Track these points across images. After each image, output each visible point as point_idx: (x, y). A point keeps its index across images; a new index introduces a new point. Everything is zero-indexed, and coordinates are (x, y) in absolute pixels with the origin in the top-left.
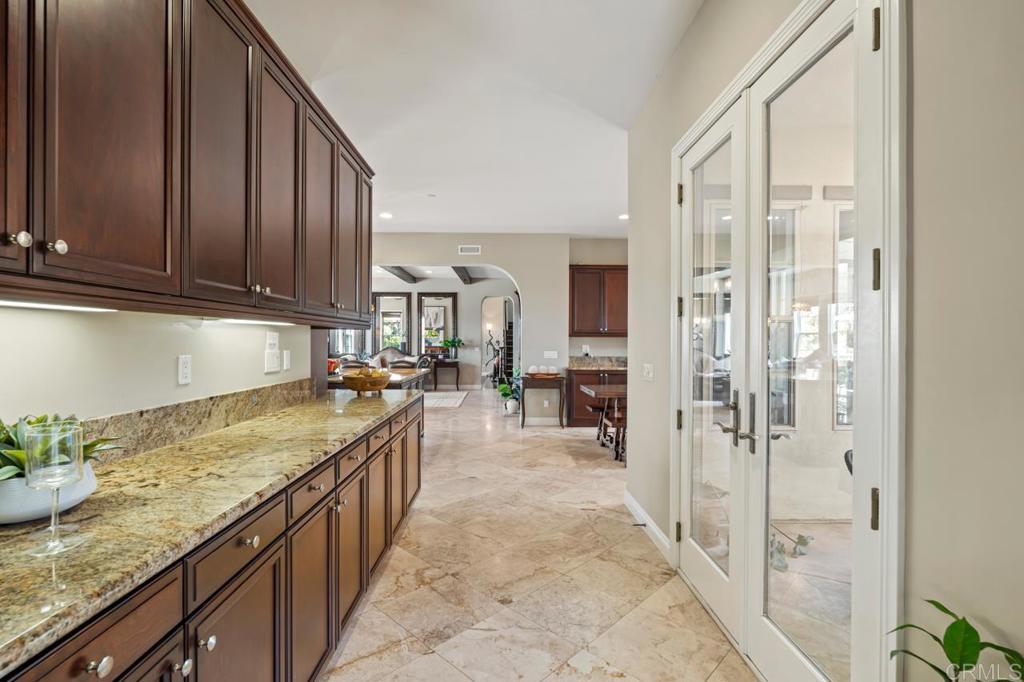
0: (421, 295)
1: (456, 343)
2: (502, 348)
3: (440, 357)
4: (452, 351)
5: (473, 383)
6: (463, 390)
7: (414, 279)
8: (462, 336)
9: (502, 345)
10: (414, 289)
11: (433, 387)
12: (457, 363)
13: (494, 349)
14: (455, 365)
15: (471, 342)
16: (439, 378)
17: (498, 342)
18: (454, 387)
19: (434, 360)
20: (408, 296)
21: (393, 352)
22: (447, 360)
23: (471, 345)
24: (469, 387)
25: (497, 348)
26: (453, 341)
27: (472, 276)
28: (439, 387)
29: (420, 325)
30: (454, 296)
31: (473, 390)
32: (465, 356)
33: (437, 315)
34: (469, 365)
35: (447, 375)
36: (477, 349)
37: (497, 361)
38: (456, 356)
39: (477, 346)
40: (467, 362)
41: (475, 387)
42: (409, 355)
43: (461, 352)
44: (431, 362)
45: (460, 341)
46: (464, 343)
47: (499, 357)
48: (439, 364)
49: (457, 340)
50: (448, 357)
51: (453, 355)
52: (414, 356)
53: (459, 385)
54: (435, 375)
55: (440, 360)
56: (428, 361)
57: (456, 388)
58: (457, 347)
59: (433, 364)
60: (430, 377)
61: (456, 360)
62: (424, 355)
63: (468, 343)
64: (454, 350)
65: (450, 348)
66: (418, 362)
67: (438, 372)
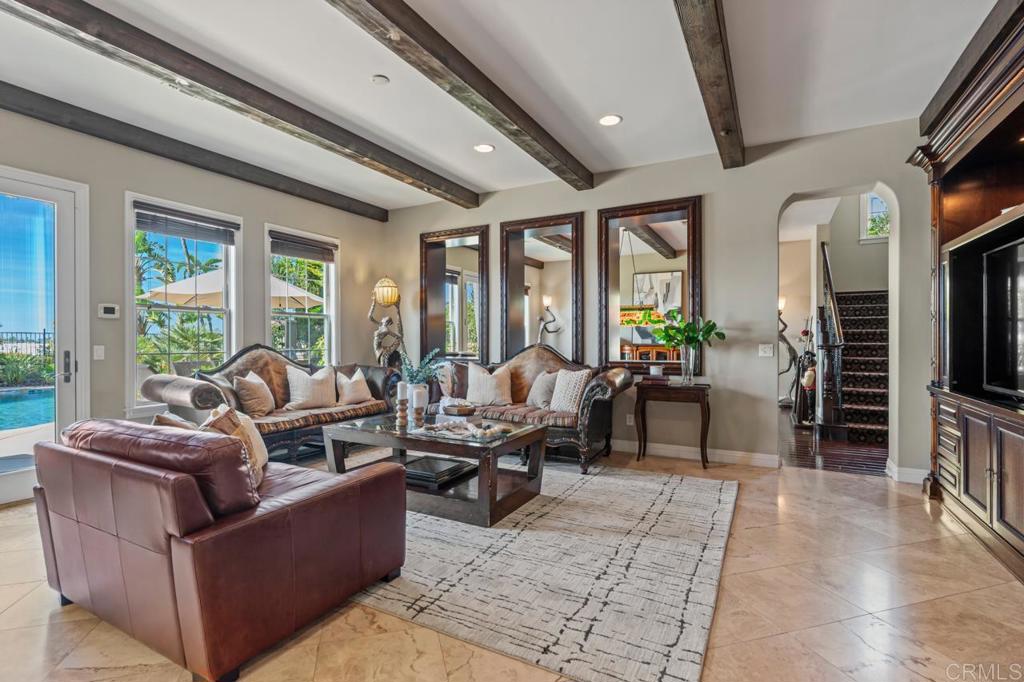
0: (605, 215)
1: (697, 334)
3: (654, 371)
4: (689, 357)
5: (751, 448)
6: (723, 467)
7: (590, 177)
8: (718, 312)
10: (591, 202)
11: (637, 443)
12: (702, 389)
14: (698, 396)
15: (746, 328)
16: (652, 424)
18: (694, 453)
19: (638, 379)
20: (577, 220)
21: (540, 357)
22: (675, 380)
23: (745, 339)
24: (736, 456)
26: (691, 327)
28: (654, 448)
30: (692, 208)
31: (750, 468)
32: (723, 368)
33: (668, 285)
34: (735, 396)
35: (672, 425)
36: (765, 352)
37: (810, 376)
38: (699, 371)
39: (764, 343)
40: (731, 386)
41: (760, 459)
42: (578, 362)
43: (713, 358)
44: (626, 385)
45: (711, 327)
46: (724, 332)
47: (814, 371)
48: (652, 392)
49: (702, 324)
50: (676, 370)
51: (691, 367)
52: (588, 367)
53: (709, 451)
54: (641, 414)
55: (655, 379)
56: (612, 383)
57: (700, 458)
58: (701, 344)
59: (633, 389)
60: (631, 421)
61: (701, 380)
62: (616, 365)
63: (735, 334)
64: (692, 352)
65: (682, 348)
66: (586, 386)
67: (648, 409)
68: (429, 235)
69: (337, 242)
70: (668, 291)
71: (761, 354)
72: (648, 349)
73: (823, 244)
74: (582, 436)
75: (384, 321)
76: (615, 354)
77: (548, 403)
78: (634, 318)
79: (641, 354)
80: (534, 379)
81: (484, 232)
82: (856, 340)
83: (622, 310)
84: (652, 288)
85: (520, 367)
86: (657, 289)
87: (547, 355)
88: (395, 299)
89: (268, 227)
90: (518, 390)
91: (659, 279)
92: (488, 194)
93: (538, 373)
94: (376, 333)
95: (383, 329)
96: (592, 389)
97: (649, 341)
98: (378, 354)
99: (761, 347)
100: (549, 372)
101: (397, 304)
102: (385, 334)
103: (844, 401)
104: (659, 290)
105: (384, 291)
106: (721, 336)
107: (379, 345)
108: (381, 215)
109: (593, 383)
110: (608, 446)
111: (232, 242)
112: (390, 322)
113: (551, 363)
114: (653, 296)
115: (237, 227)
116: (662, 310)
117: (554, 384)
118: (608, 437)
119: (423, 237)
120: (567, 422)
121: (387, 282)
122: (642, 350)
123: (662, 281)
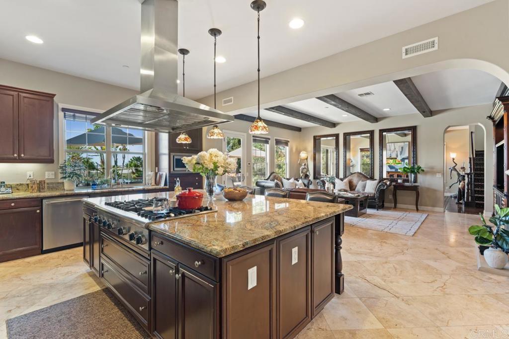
0: (381, 131)
1: (415, 170)
2: (468, 174)
3: (399, 181)
4: (412, 177)
5: (434, 206)
6: (423, 211)
7: (376, 120)
8: (422, 163)
9: (468, 171)
10: (376, 127)
11: (393, 205)
12: (416, 187)
13: (459, 174)
14: (415, 189)
15: (432, 168)
16: (398, 198)
17: (463, 168)
19: (394, 183)
20: (372, 133)
21: (358, 176)
22: (407, 184)
23: (432, 171)
24: (430, 208)
25: (462, 173)
26: (413, 168)
27: (433, 109)
28: (398, 205)
29: (381, 155)
30: (414, 129)
31: (433, 212)
32: (424, 181)
33: (402, 148)
34: (428, 189)
35: (406, 197)
36: (439, 176)
37: (462, 184)
38: (415, 181)
39: (439, 173)
40: (427, 186)
41: (437, 209)
42: (372, 178)
43: (420, 177)
44: (390, 185)
45: (419, 168)
46: (424, 169)
47: (464, 182)
48: (399, 187)
49: (416, 167)
50: (407, 181)
51: (413, 180)
52: (376, 180)
53: (419, 206)
54: (395, 195)
55: (400, 183)
56: (386, 184)
57: (415, 209)
58: (416, 173)
59: (392, 187)
60: (391, 197)
61: (416, 184)
62: (385, 179)
63: (429, 170)
64: (413, 175)
65: (409, 174)
66: (378, 185)
67: (397, 193)
68: (317, 136)
69: (289, 140)
70: (402, 150)
71: (437, 176)
72: (394, 173)
73: (472, 132)
74: (377, 199)
75: (303, 164)
76: (385, 176)
77: (364, 190)
78: (389, 162)
79: (390, 175)
80: (358, 183)
81: (337, 136)
82: (479, 171)
83: (387, 159)
84: (395, 149)
85: (352, 179)
86: (397, 149)
87: (361, 176)
88: (306, 158)
89: (275, 138)
90: (352, 187)
91: (398, 146)
92: (338, 124)
93: (358, 181)
94: (301, 168)
95: (303, 167)
96: (380, 186)
97: (394, 170)
98: (301, 175)
99: (437, 174)
100: (363, 181)
101: (307, 159)
102: (304, 169)
103: (476, 194)
104: (398, 150)
105: (303, 155)
106: (423, 171)
107: (302, 172)
108: (299, 129)
109: (380, 184)
110: (383, 205)
111: (268, 143)
112: (305, 165)
113: (363, 178)
114: (395, 152)
115: (269, 139)
116: (399, 158)
117: (366, 185)
118: (383, 202)
119: (314, 137)
120: (372, 195)
121: (304, 152)
122: (391, 174)
123: (399, 146)
